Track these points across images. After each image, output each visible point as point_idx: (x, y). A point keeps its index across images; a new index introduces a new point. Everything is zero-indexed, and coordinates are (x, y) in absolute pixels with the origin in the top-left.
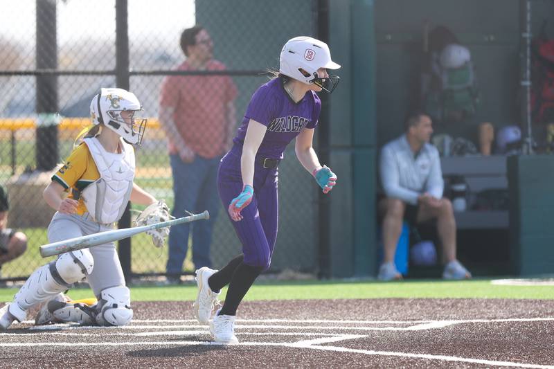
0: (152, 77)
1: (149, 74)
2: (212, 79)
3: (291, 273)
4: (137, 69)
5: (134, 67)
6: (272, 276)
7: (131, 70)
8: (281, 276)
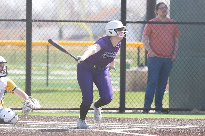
0: (136, 24)
1: (135, 23)
2: (167, 26)
3: (197, 111)
4: (130, 20)
5: (128, 20)
6: (188, 112)
7: (127, 21)
8: (192, 112)
